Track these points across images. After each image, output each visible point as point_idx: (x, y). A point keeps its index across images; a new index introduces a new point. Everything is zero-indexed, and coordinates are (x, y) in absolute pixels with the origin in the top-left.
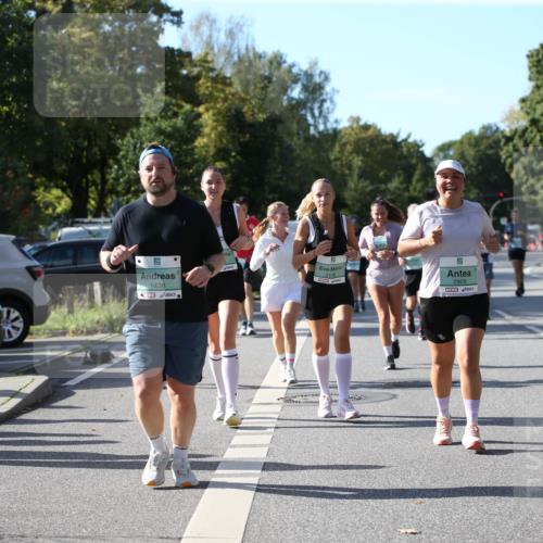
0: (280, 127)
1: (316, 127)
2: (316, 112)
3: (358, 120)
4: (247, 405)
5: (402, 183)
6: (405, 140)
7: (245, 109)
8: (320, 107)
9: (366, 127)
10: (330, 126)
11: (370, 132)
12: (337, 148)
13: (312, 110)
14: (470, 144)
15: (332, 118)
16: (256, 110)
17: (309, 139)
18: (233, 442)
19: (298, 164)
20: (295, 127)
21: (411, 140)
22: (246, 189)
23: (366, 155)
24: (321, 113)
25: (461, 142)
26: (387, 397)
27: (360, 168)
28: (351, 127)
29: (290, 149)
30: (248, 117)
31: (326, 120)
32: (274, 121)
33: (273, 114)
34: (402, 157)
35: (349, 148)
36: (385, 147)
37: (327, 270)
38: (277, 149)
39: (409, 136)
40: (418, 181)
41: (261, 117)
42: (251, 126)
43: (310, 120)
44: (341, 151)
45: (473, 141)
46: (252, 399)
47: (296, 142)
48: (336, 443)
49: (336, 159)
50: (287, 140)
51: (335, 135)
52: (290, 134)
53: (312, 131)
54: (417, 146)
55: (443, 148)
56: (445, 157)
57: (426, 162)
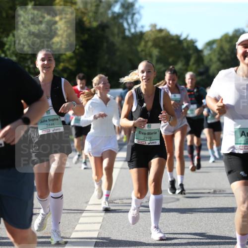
0: (107, 30)
1: (129, 30)
2: (130, 21)
3: (155, 26)
4: (85, 205)
5: (184, 65)
6: (185, 39)
7: (85, 19)
8: (132, 18)
9: (161, 31)
10: (138, 30)
11: (163, 34)
12: (143, 43)
13: (127, 19)
14: (226, 41)
15: (139, 24)
16: (92, 19)
17: (125, 38)
18: (77, 228)
19: (118, 54)
20: (116, 30)
21: (189, 39)
22: (85, 69)
23: (161, 48)
24: (132, 22)
25: (221, 40)
26: (173, 200)
27: (157, 56)
28: (151, 30)
29: (113, 44)
30: (87, 24)
31: (136, 26)
32: (103, 27)
33: (102, 22)
34: (183, 49)
35: (150, 44)
36: (172, 43)
37: (145, 134)
38: (105, 45)
39: (188, 36)
40: (193, 64)
41: (95, 24)
42: (89, 30)
43: (126, 25)
44: (145, 46)
45: (228, 39)
46: (88, 202)
47: (117, 40)
48: (141, 229)
49: (142, 51)
50: (111, 39)
51: (141, 35)
52: (113, 35)
53: (127, 33)
54: (193, 42)
55: (210, 44)
56: (211, 49)
57: (199, 52)
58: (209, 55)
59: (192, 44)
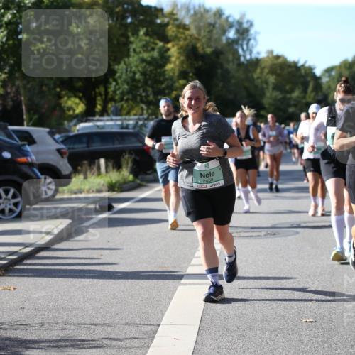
0: (221, 57)
1: (245, 57)
2: (245, 47)
3: (272, 52)
5: (301, 93)
6: (303, 65)
7: (198, 45)
8: (248, 43)
9: (278, 57)
10: (254, 56)
11: (280, 60)
12: (259, 70)
13: (242, 46)
14: (346, 67)
15: (255, 51)
16: (205, 46)
17: (240, 65)
18: (192, 263)
19: (233, 81)
20: (230, 57)
21: (307, 65)
23: (278, 75)
24: (248, 47)
25: (340, 66)
26: (293, 233)
27: (273, 84)
28: (268, 57)
29: (228, 72)
30: (200, 51)
31: (251, 52)
32: (218, 53)
33: (216, 48)
34: (301, 76)
35: (266, 71)
36: (290, 70)
38: (219, 71)
40: (312, 92)
41: (209, 50)
42: (203, 56)
43: (241, 53)
44: (261, 73)
45: (348, 65)
47: (232, 67)
48: (260, 263)
49: (258, 78)
50: (226, 66)
51: (257, 62)
52: (228, 62)
53: (242, 59)
54: (310, 69)
55: (329, 71)
56: (330, 76)
57: (317, 79)
58: (327, 82)
59: (310, 71)
